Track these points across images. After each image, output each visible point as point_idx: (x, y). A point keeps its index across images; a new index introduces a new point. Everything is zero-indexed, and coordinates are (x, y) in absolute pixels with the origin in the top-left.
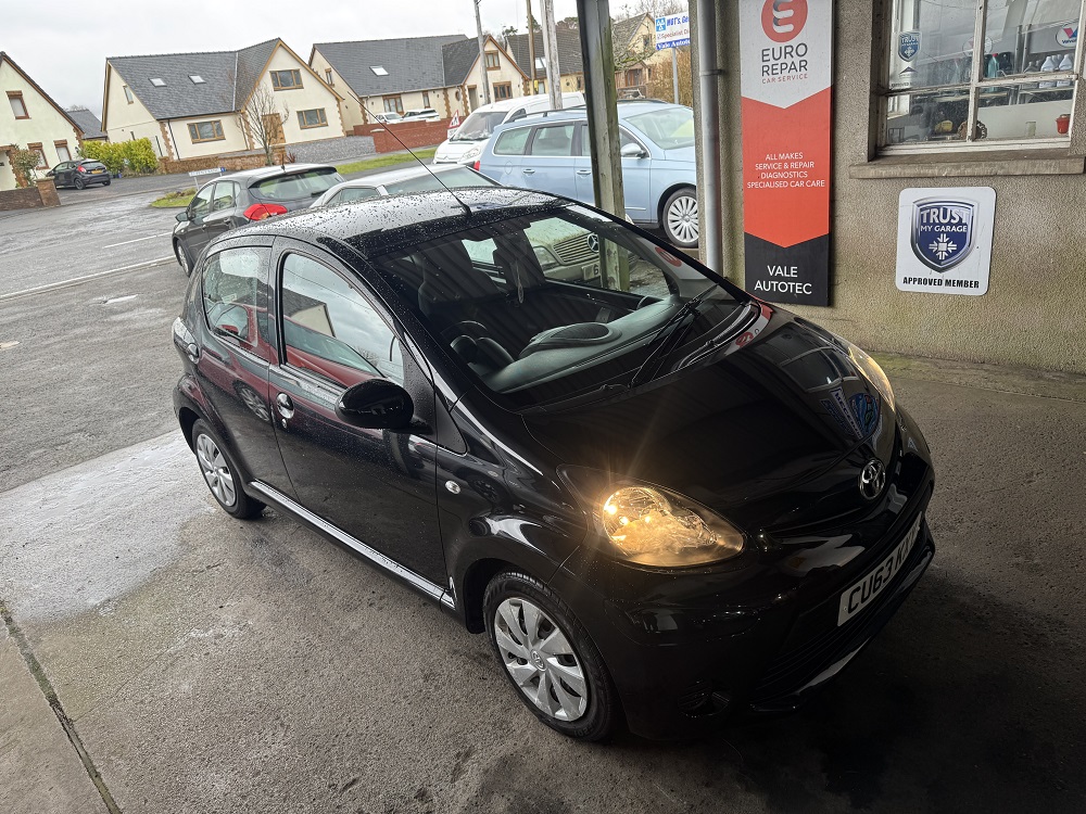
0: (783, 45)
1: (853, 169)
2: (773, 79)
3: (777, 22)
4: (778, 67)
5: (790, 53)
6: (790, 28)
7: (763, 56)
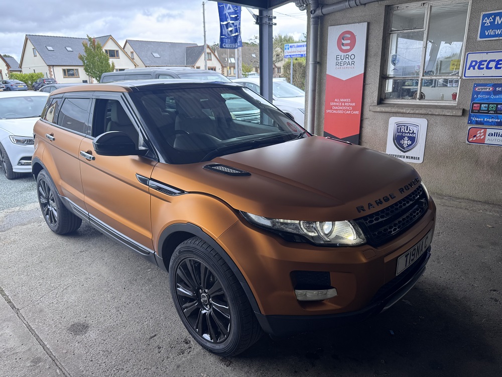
0: (345, 54)
1: (371, 107)
2: (340, 68)
3: (343, 44)
4: (343, 63)
6: (348, 47)
7: (337, 58)
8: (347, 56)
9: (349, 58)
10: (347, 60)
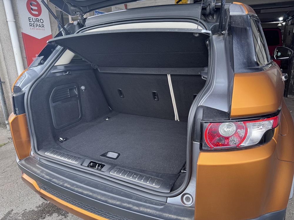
0: (36, 18)
2: (34, 29)
3: (32, 9)
4: (35, 25)
5: (38, 21)
6: (37, 13)
7: (29, 20)
8: (38, 20)
9: (39, 21)
10: (39, 24)
